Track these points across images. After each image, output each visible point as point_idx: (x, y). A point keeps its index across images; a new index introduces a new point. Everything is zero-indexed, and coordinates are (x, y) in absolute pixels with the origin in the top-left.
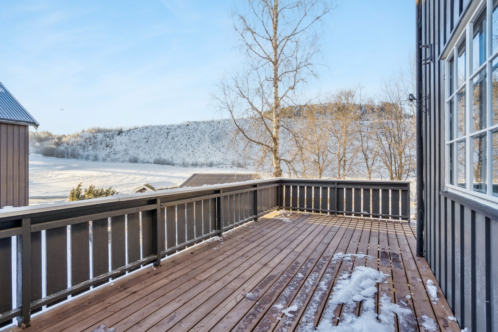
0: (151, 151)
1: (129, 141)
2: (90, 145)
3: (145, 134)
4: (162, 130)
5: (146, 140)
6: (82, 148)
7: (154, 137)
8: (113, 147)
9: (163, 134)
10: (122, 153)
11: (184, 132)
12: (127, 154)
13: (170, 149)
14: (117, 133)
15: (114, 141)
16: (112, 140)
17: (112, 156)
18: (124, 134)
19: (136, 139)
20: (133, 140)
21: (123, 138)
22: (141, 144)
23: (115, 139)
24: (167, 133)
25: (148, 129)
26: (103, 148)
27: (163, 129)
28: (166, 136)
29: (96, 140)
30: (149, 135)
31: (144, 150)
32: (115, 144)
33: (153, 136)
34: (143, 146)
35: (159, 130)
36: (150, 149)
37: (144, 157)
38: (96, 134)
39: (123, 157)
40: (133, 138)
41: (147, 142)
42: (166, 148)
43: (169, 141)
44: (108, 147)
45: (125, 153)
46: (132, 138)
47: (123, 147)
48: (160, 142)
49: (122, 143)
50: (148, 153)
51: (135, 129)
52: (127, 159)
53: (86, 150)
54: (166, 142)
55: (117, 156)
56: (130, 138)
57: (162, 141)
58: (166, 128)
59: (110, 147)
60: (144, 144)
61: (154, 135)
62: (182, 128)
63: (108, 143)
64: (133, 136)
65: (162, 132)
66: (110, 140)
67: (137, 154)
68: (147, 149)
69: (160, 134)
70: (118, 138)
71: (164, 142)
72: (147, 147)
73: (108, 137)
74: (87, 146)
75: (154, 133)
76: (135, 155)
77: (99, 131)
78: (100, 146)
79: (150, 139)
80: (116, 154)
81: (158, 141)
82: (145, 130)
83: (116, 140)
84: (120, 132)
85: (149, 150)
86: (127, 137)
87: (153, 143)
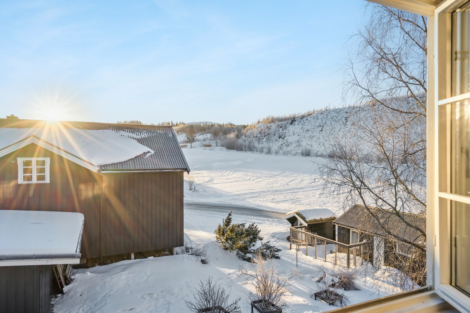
0: (326, 141)
1: (302, 130)
2: (265, 136)
3: (319, 121)
4: (339, 115)
5: (320, 128)
6: (257, 140)
7: (330, 124)
8: (286, 138)
9: (340, 120)
10: (295, 145)
11: (369, 115)
12: (299, 145)
13: (349, 138)
14: (290, 121)
15: (287, 131)
16: (284, 130)
17: (285, 148)
18: (296, 123)
19: (309, 127)
20: (306, 129)
21: (296, 128)
22: (315, 134)
23: (288, 129)
24: (346, 118)
25: (323, 114)
26: (276, 139)
27: (340, 113)
28: (345, 122)
29: (269, 131)
30: (324, 122)
31: (318, 141)
32: (287, 135)
33: (328, 123)
34: (317, 136)
35: (336, 114)
36: (325, 139)
37: (318, 149)
38: (269, 125)
39: (295, 149)
40: (306, 127)
41: (322, 130)
42: (344, 138)
43: (348, 128)
44: (281, 139)
45: (297, 144)
46: (304, 127)
47: (296, 138)
48: (337, 130)
49: (295, 133)
50: (322, 144)
51: (309, 115)
52: (300, 151)
53: (261, 142)
54: (344, 130)
55: (289, 148)
56: (303, 126)
57: (340, 129)
58: (344, 112)
59: (283, 138)
60: (318, 133)
61: (329, 121)
62: (365, 110)
63: (280, 134)
64: (306, 124)
65: (339, 118)
66: (283, 130)
67: (310, 145)
68: (322, 140)
69: (337, 120)
70: (291, 128)
71: (342, 130)
72: (321, 137)
73: (281, 127)
74: (261, 138)
75: (329, 119)
76: (308, 147)
77: (273, 121)
78: (273, 138)
79: (325, 127)
80: (288, 146)
81: (334, 129)
82: (320, 117)
83: (289, 130)
84: (293, 120)
85: (324, 141)
86: (300, 126)
87: (328, 131)
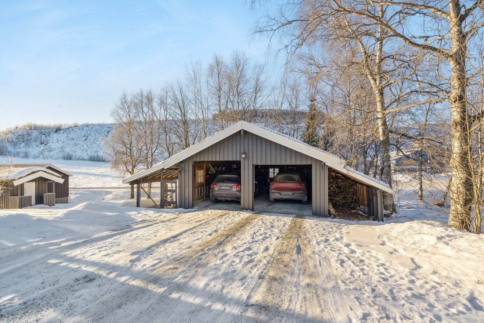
0: (89, 148)
1: (67, 139)
2: (23, 142)
3: (85, 132)
5: (85, 138)
6: (12, 144)
7: (94, 135)
8: (48, 145)
10: (58, 151)
12: (63, 151)
14: (55, 130)
15: (51, 139)
16: (48, 137)
17: (46, 153)
18: (61, 132)
19: (74, 136)
20: (71, 138)
21: (61, 136)
22: (79, 142)
23: (51, 136)
24: (108, 132)
25: (89, 127)
26: (36, 145)
27: (104, 127)
28: (107, 135)
29: (30, 137)
30: (88, 133)
31: (82, 148)
32: (50, 142)
33: (93, 134)
34: (82, 144)
35: (100, 128)
36: (89, 146)
37: (80, 155)
38: (30, 131)
39: (58, 154)
40: (71, 136)
41: (86, 140)
44: (43, 145)
45: (60, 150)
46: (70, 136)
47: (60, 144)
48: (100, 140)
49: (59, 140)
50: (86, 151)
51: (75, 127)
52: (61, 156)
53: (17, 147)
55: (51, 154)
56: (68, 135)
57: (102, 139)
58: (107, 127)
59: (45, 144)
60: (82, 141)
61: (94, 133)
63: (43, 141)
64: (72, 133)
65: (103, 131)
66: (46, 137)
67: (74, 151)
68: (85, 147)
69: (100, 132)
70: (55, 136)
71: (104, 140)
72: (85, 145)
73: (44, 134)
74: (19, 143)
75: (94, 131)
76: (71, 153)
77: (35, 128)
78: (33, 143)
79: (89, 137)
80: (51, 151)
81: (97, 139)
82: (85, 129)
83: (52, 138)
84: (58, 130)
85: (87, 148)
86: (65, 135)
87: (92, 141)
